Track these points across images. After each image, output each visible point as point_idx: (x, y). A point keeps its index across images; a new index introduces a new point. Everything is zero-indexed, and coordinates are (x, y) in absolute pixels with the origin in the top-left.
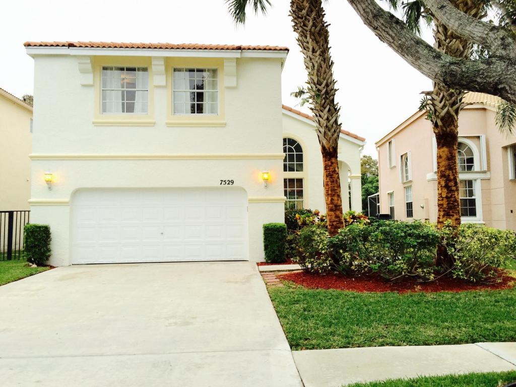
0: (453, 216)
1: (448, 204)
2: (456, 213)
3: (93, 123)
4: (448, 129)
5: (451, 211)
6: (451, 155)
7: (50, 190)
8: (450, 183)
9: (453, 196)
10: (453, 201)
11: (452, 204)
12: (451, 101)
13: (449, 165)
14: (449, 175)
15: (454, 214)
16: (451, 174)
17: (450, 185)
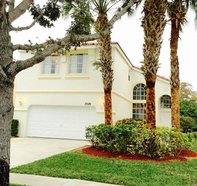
0: (150, 123)
1: (148, 117)
2: (152, 121)
3: (38, 78)
4: (149, 80)
5: (149, 121)
6: (151, 93)
7: (21, 105)
8: (149, 106)
9: (151, 113)
10: (151, 116)
11: (150, 117)
12: (149, 66)
13: (149, 97)
14: (149, 103)
15: (151, 122)
16: (150, 102)
17: (149, 107)
